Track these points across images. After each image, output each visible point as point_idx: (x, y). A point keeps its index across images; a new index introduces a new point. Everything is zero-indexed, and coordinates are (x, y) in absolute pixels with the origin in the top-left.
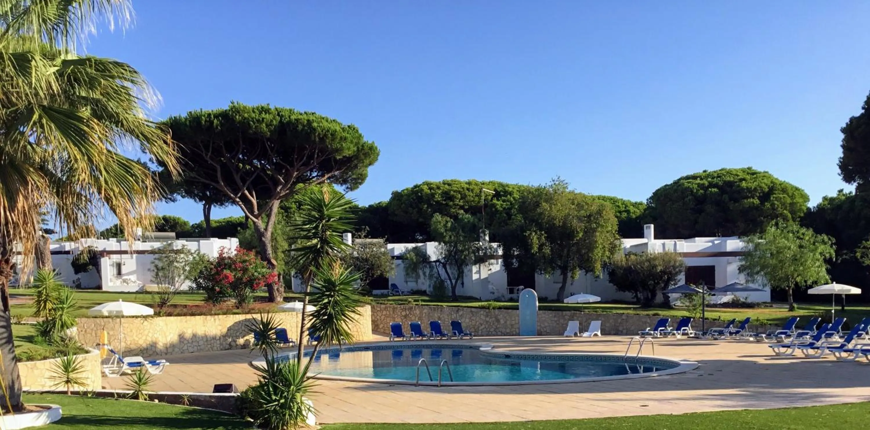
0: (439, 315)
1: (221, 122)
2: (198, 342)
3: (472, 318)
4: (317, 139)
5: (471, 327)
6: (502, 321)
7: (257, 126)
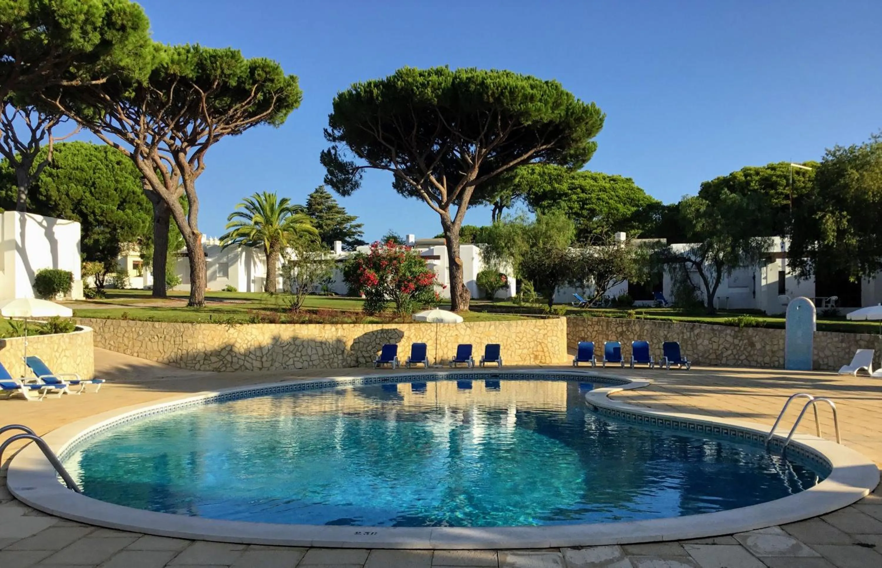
0: (666, 333)
1: (382, 92)
2: (310, 356)
3: (713, 340)
4: (491, 100)
5: (711, 351)
6: (758, 346)
7: (422, 91)
